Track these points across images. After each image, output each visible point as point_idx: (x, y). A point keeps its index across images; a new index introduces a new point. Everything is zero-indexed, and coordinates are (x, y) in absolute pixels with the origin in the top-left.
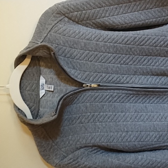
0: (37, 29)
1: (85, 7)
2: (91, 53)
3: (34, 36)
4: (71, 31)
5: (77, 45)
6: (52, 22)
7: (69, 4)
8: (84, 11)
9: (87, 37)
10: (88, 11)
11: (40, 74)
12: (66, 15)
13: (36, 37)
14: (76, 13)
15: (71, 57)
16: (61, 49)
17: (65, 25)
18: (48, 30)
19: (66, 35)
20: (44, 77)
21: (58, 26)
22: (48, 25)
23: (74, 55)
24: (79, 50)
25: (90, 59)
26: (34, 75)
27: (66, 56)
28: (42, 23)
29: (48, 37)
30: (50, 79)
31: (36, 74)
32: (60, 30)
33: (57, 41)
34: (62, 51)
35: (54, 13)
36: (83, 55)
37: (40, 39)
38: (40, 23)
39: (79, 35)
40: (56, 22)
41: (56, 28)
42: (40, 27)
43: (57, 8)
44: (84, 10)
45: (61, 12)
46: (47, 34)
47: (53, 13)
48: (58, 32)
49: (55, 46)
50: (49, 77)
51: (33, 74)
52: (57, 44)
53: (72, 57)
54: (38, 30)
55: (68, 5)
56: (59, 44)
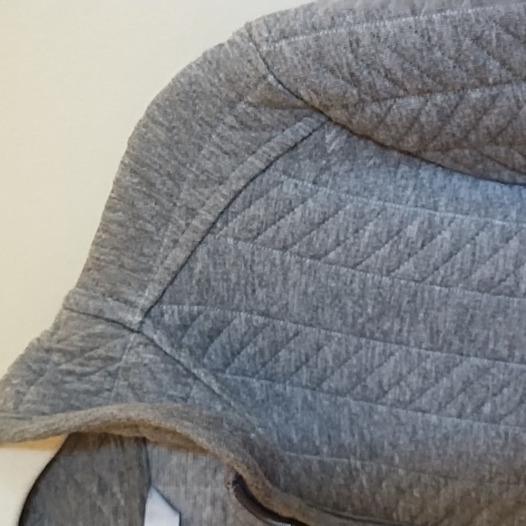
0: (120, 216)
1: (494, 65)
2: (499, 373)
3: (95, 266)
4: (371, 227)
5: (402, 320)
6: (226, 162)
7: (365, 41)
8: (474, 87)
9: (484, 271)
10: (507, 89)
11: (148, 484)
12: (337, 114)
13: (113, 270)
14: (414, 102)
15: (359, 388)
16: (292, 345)
17: (324, 177)
18: (195, 222)
19: (332, 255)
20: (168, 501)
21: (274, 193)
22: (196, 183)
23: (380, 383)
24: (414, 351)
25: (487, 409)
26: (103, 488)
27: (325, 386)
28: (152, 174)
29: (199, 267)
30: (209, 509)
31: (121, 483)
32: (289, 218)
33: (261, 294)
34: (294, 356)
35: (241, 98)
36: (445, 381)
37: (143, 287)
38: (134, 172)
39: (427, 258)
40: (256, 163)
41: (258, 209)
42: (140, 204)
43: (262, 68)
44: (483, 82)
45: (299, 97)
46: (193, 252)
47: (233, 95)
48: (270, 232)
49: (248, 321)
50: (200, 500)
51: (99, 484)
52: (265, 314)
53: (365, 387)
54: (121, 224)
55: (355, 43)
56: (274, 309)
